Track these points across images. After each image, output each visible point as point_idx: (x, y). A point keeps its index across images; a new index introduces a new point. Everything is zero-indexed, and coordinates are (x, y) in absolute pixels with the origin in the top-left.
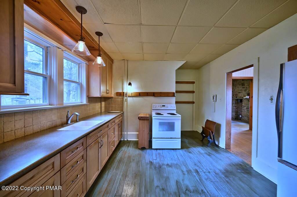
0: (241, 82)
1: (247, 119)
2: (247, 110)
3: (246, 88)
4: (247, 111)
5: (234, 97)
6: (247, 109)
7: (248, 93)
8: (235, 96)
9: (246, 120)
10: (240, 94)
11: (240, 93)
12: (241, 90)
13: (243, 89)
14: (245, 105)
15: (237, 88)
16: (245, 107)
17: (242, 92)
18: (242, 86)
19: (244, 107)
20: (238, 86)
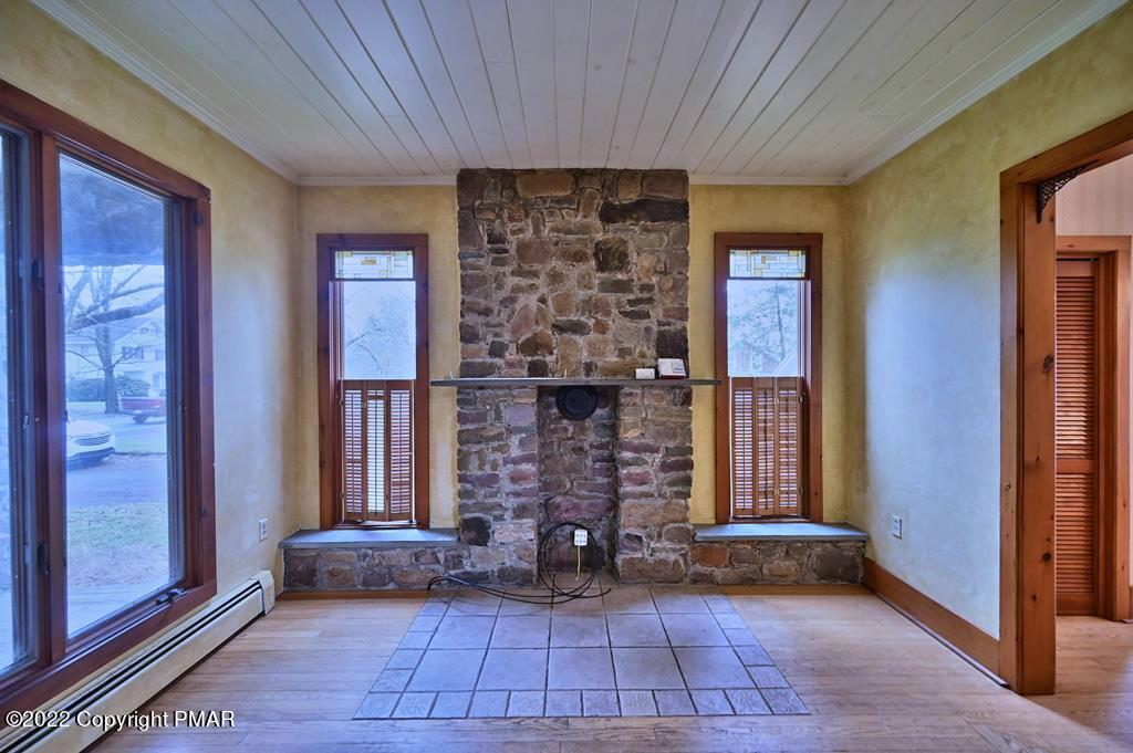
0: (584, 229)
1: (672, 557)
2: (673, 475)
3: (645, 288)
4: (672, 484)
5: (510, 365)
6: (665, 467)
7: (661, 335)
8: (511, 354)
9: (663, 562)
10: (580, 340)
11: (578, 328)
12: (591, 306)
13: (611, 298)
14: (649, 441)
15: (541, 281)
16: (654, 450)
17: (602, 328)
18: (602, 267)
19: (647, 456)
20: (556, 264)
